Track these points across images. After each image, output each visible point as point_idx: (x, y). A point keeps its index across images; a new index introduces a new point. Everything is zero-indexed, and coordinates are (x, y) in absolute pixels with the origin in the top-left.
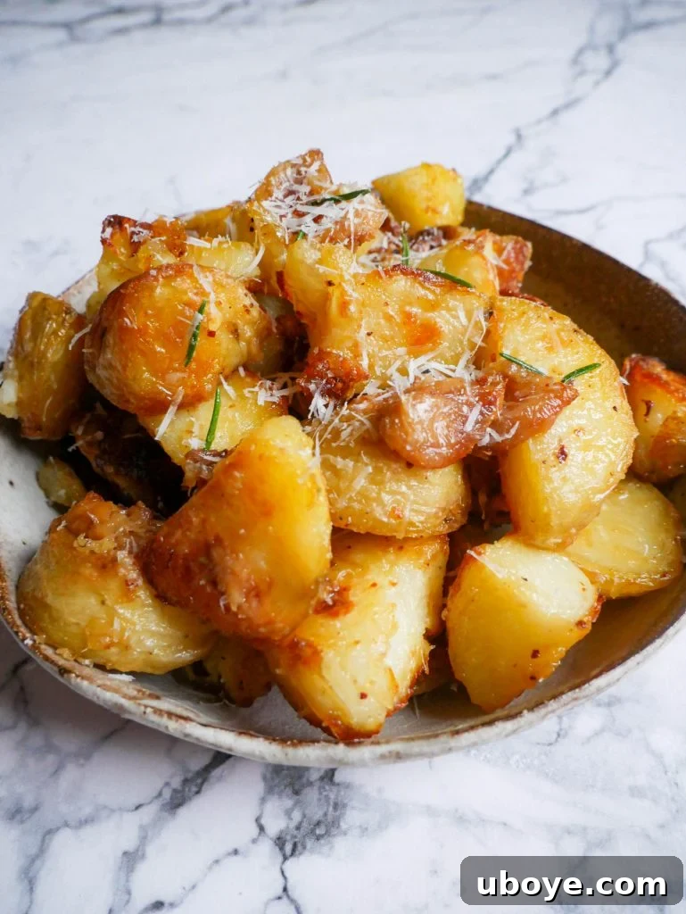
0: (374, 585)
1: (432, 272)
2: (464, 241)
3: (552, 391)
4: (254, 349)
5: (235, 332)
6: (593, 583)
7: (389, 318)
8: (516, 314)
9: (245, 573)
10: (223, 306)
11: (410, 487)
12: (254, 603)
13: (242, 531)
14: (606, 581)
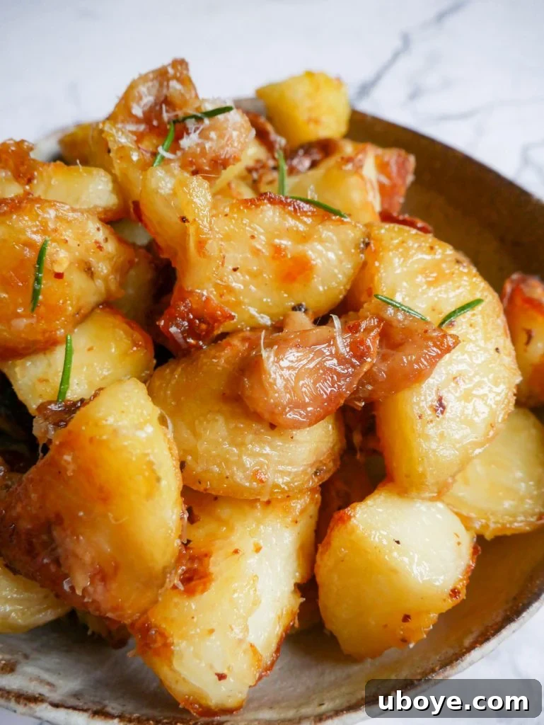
0: (236, 552)
1: (302, 200)
2: (342, 158)
3: (431, 339)
4: (113, 287)
5: (89, 271)
6: (468, 528)
7: (256, 252)
8: (396, 241)
9: (87, 558)
10: (69, 243)
11: (273, 448)
12: (100, 588)
13: (81, 514)
14: (482, 526)
